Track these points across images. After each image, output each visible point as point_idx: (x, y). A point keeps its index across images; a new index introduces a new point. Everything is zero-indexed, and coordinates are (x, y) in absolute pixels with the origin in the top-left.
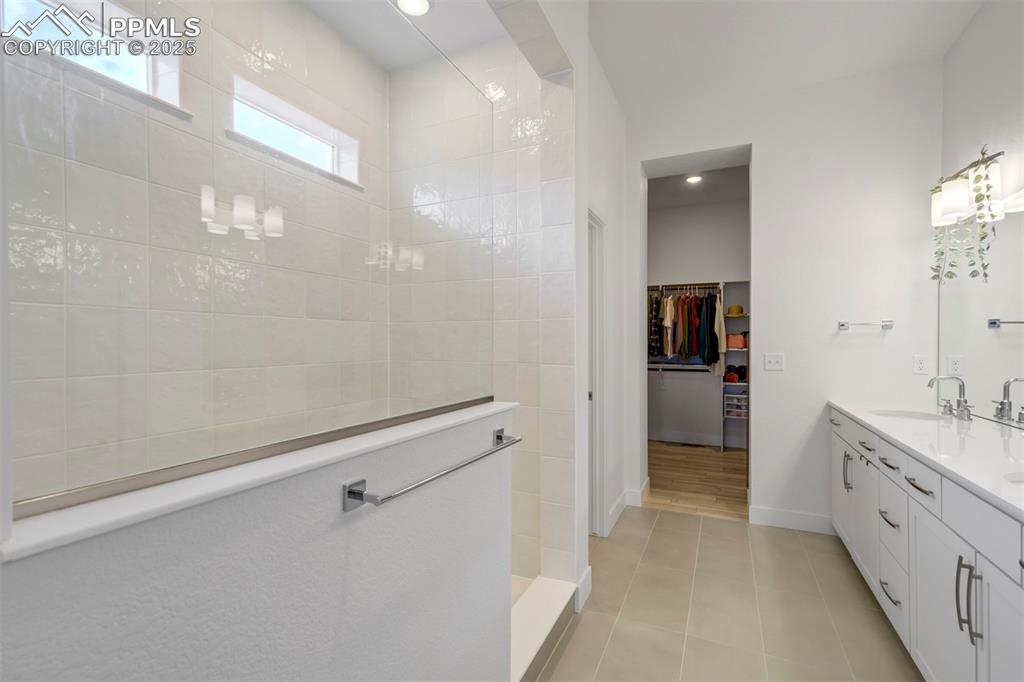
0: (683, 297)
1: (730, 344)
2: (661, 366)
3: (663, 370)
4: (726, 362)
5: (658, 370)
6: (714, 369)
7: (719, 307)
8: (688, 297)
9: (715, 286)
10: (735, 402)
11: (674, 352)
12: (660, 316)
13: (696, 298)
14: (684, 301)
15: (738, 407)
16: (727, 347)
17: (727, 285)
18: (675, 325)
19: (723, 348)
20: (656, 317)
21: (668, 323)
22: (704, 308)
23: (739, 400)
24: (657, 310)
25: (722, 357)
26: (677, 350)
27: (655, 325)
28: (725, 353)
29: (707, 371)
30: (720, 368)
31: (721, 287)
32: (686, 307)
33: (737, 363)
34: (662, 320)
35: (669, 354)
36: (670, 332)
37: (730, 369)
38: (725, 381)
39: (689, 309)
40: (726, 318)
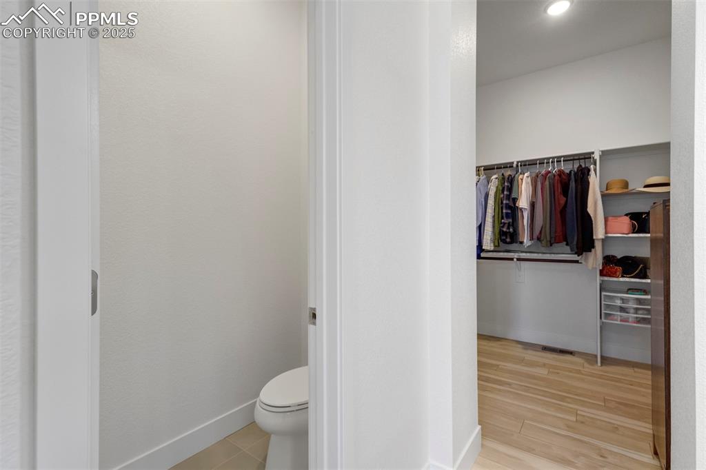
0: (543, 172)
1: (609, 229)
2: (516, 255)
3: (518, 259)
4: (603, 253)
5: (512, 259)
6: (586, 259)
7: (594, 181)
8: (549, 172)
9: (587, 156)
10: (618, 303)
11: (532, 239)
12: (514, 195)
13: (561, 173)
14: (545, 176)
15: (622, 309)
16: (606, 233)
17: (605, 154)
18: (533, 205)
19: (599, 233)
20: (508, 197)
21: (523, 203)
22: (573, 184)
23: (623, 300)
24: (510, 189)
25: (598, 245)
26: (535, 237)
27: (508, 207)
28: (603, 240)
29: (577, 262)
30: (595, 259)
31: (597, 156)
32: (547, 183)
33: (619, 252)
34: (515, 200)
35: (525, 241)
36: (526, 214)
37: (609, 260)
38: (602, 273)
39: (552, 187)
40: (603, 196)
